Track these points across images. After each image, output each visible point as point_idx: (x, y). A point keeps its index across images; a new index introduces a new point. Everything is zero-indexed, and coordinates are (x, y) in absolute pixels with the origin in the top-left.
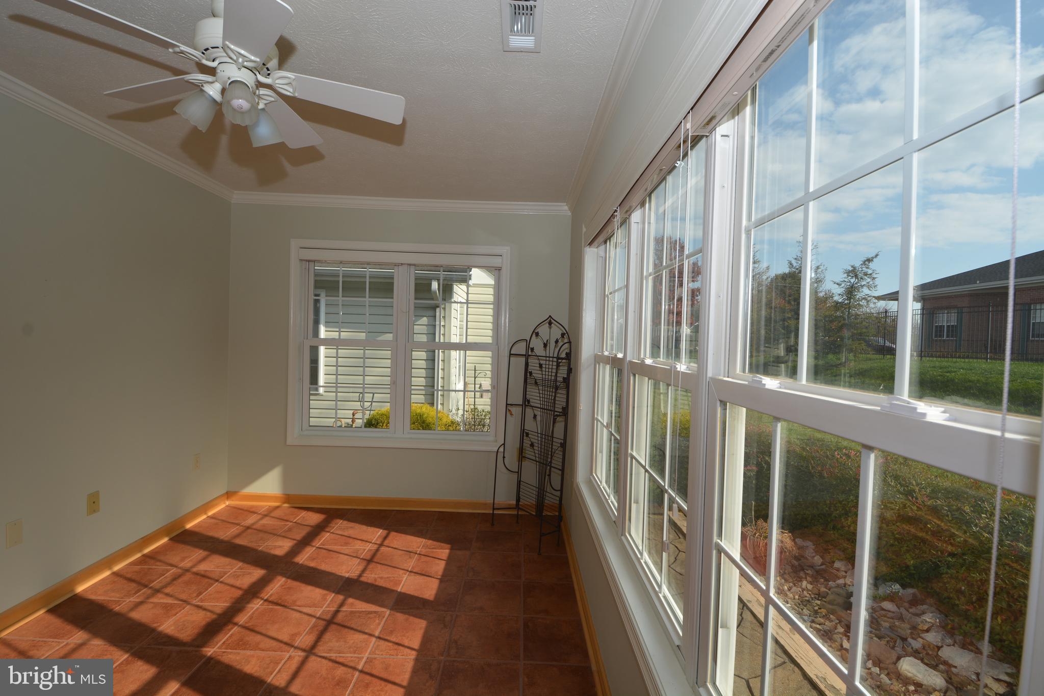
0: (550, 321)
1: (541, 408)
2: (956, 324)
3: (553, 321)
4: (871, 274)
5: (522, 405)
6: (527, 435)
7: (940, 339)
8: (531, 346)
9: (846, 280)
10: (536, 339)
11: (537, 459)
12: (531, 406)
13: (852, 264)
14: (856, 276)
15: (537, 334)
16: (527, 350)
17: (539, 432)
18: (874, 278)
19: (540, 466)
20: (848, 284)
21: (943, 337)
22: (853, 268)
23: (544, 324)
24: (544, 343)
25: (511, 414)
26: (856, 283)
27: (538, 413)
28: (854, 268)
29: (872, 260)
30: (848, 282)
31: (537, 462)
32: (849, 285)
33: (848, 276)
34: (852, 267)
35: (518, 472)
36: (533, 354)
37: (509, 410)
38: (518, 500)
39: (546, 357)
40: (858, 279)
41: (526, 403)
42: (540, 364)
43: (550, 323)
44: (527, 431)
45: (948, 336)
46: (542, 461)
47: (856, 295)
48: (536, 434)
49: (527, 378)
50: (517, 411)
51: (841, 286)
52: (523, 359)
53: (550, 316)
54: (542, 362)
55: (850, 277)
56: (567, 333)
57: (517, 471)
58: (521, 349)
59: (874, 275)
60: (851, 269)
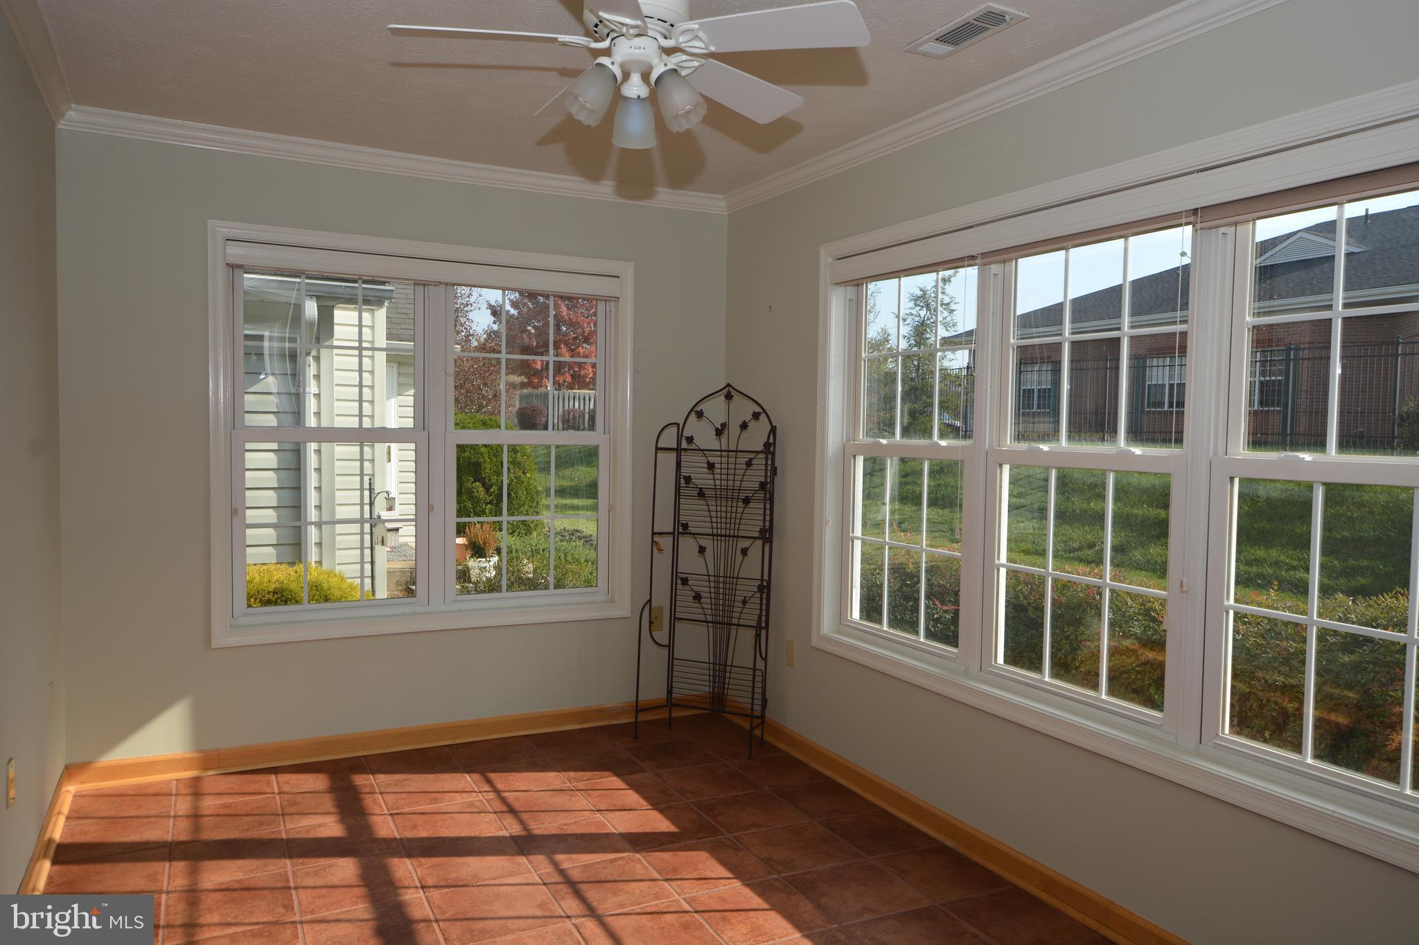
0: (729, 393)
1: (713, 535)
2: (1050, 387)
3: (733, 393)
4: (948, 304)
5: (673, 533)
6: (685, 581)
7: (1028, 411)
8: (686, 433)
9: (914, 312)
10: (698, 421)
11: (709, 618)
12: (691, 533)
13: (922, 286)
14: (928, 306)
15: (700, 415)
16: (679, 442)
17: (712, 573)
18: (952, 311)
19: (715, 629)
20: (917, 319)
21: (1033, 408)
22: (921, 293)
23: (712, 398)
24: (717, 429)
25: (660, 550)
26: (928, 319)
27: (707, 543)
28: (924, 291)
29: (950, 281)
30: (916, 316)
31: (707, 622)
32: (918, 321)
33: (916, 305)
34: (921, 290)
35: (669, 646)
36: (693, 448)
37: (657, 543)
38: (670, 692)
39: (721, 451)
40: (930, 310)
41: (681, 529)
42: (708, 463)
43: (729, 397)
44: (685, 576)
45: (1039, 408)
46: (719, 619)
47: (928, 339)
48: (707, 577)
49: (680, 487)
50: (666, 542)
51: (906, 323)
52: (673, 455)
53: (729, 385)
54: (712, 460)
55: (919, 308)
56: (765, 411)
57: (667, 644)
58: (669, 439)
59: (953, 306)
60: (920, 293)
